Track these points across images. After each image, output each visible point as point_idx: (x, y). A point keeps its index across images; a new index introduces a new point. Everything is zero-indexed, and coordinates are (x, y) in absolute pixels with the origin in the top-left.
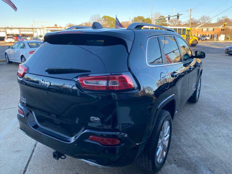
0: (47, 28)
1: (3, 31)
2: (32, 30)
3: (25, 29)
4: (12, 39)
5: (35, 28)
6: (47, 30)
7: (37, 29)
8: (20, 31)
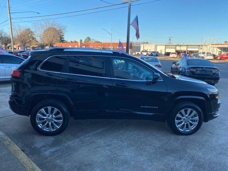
0: (211, 45)
1: (174, 48)
2: (198, 47)
3: (192, 46)
4: (175, 54)
5: (201, 46)
6: (213, 47)
7: (203, 46)
8: (187, 48)
